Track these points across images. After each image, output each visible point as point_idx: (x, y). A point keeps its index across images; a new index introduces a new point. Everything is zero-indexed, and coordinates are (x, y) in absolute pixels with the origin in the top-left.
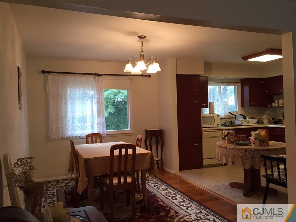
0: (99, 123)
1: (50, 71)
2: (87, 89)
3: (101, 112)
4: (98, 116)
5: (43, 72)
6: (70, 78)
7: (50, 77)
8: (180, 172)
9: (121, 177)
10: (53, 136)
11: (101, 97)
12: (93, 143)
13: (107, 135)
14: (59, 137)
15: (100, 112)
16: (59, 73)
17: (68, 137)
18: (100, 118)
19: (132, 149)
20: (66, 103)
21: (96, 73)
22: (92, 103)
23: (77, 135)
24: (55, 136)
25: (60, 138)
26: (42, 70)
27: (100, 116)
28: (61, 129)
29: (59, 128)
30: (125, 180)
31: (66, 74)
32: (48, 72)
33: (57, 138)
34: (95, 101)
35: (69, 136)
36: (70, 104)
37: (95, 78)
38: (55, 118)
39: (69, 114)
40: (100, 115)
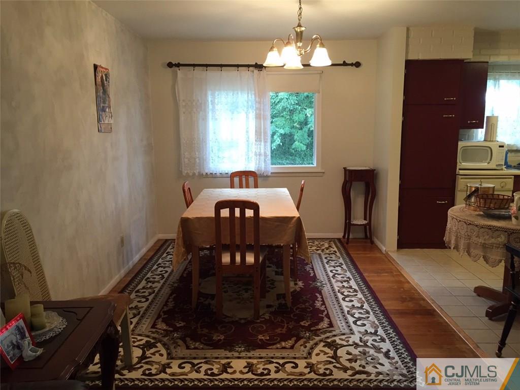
0: (258, 153)
1: (181, 63)
2: (239, 93)
3: (262, 134)
4: (256, 141)
5: (170, 65)
6: (213, 74)
7: (180, 72)
8: (397, 251)
9: (236, 253)
10: (186, 172)
11: (262, 108)
12: (242, 188)
13: (271, 173)
14: (194, 174)
15: (261, 132)
16: (194, 65)
17: (208, 174)
18: (260, 145)
19: (253, 211)
20: (205, 119)
21: (256, 63)
22: (247, 117)
23: (223, 172)
24: (189, 171)
25: (197, 174)
26: (168, 62)
27: (261, 141)
28: (197, 160)
29: (195, 159)
30: (243, 258)
31: (205, 68)
32: (178, 65)
33: (191, 174)
34: (252, 115)
35: (211, 172)
36: (212, 119)
37: (253, 71)
38: (188, 142)
39: (211, 136)
40: (260, 138)
